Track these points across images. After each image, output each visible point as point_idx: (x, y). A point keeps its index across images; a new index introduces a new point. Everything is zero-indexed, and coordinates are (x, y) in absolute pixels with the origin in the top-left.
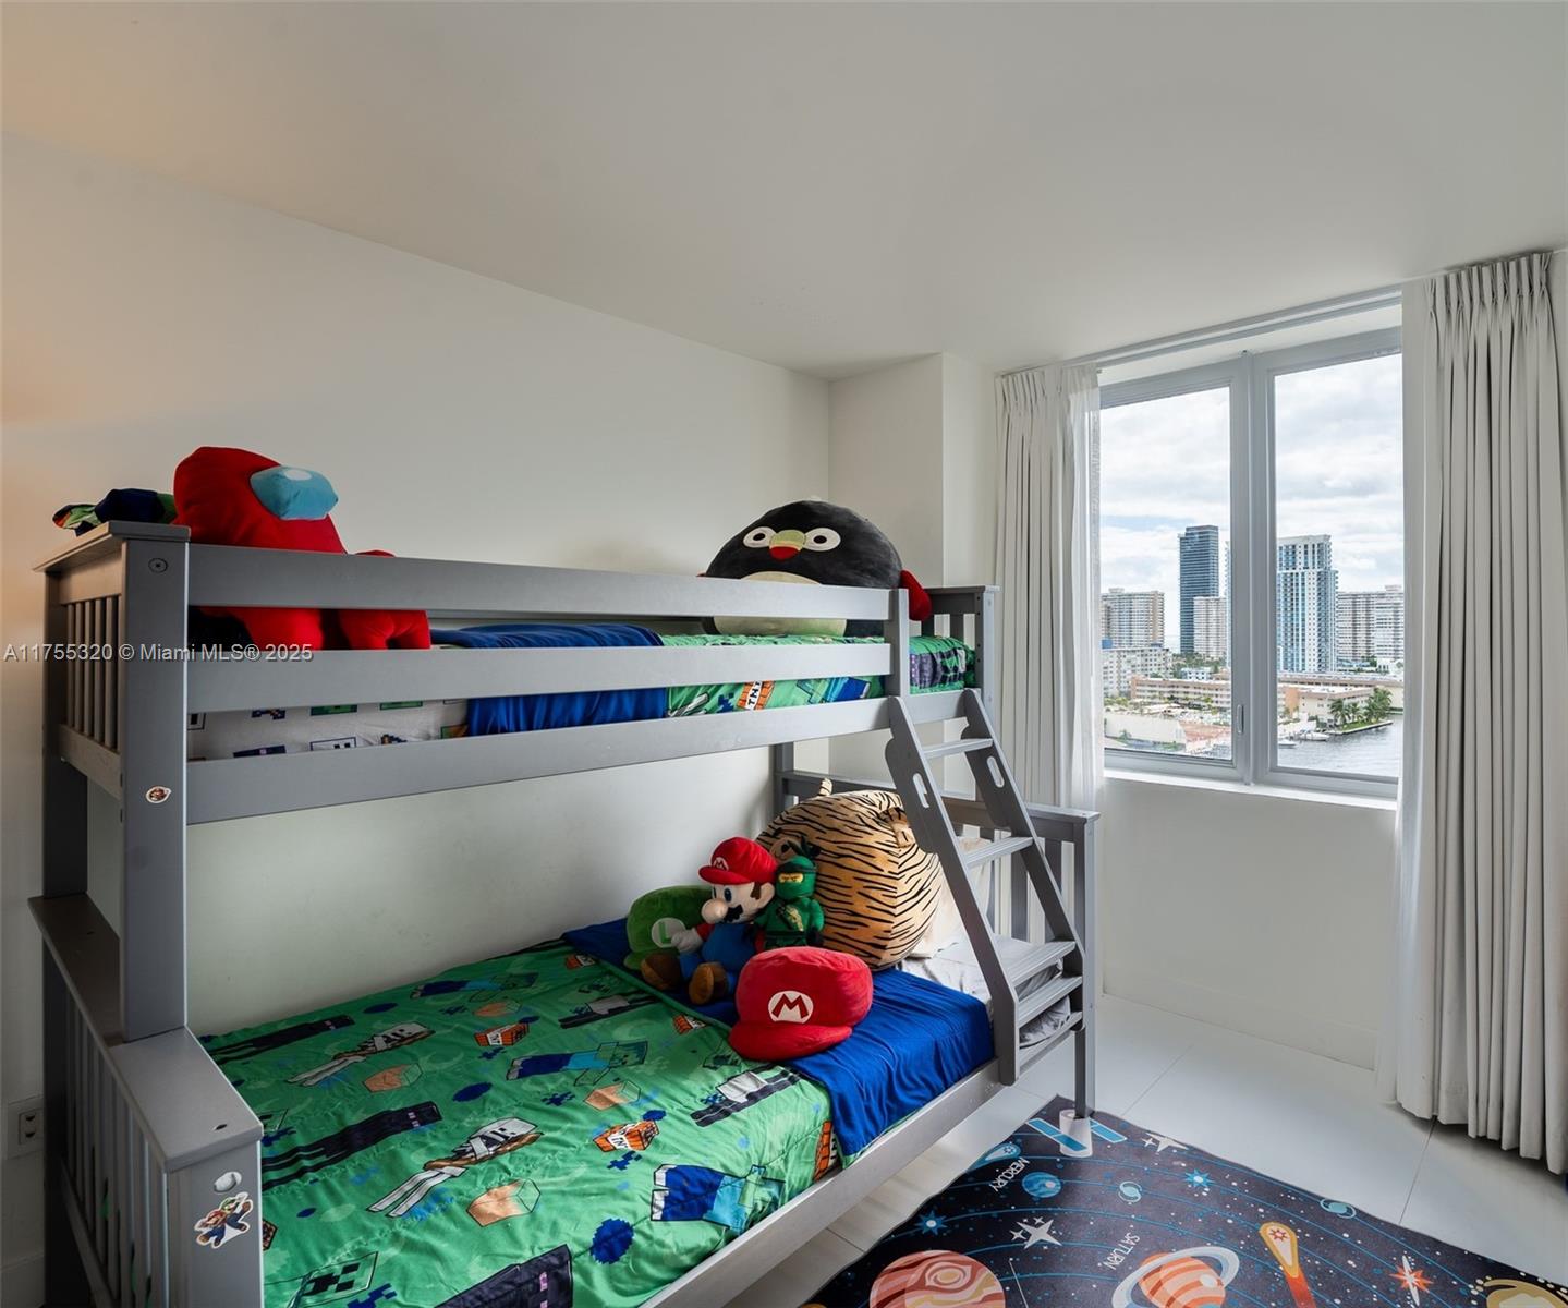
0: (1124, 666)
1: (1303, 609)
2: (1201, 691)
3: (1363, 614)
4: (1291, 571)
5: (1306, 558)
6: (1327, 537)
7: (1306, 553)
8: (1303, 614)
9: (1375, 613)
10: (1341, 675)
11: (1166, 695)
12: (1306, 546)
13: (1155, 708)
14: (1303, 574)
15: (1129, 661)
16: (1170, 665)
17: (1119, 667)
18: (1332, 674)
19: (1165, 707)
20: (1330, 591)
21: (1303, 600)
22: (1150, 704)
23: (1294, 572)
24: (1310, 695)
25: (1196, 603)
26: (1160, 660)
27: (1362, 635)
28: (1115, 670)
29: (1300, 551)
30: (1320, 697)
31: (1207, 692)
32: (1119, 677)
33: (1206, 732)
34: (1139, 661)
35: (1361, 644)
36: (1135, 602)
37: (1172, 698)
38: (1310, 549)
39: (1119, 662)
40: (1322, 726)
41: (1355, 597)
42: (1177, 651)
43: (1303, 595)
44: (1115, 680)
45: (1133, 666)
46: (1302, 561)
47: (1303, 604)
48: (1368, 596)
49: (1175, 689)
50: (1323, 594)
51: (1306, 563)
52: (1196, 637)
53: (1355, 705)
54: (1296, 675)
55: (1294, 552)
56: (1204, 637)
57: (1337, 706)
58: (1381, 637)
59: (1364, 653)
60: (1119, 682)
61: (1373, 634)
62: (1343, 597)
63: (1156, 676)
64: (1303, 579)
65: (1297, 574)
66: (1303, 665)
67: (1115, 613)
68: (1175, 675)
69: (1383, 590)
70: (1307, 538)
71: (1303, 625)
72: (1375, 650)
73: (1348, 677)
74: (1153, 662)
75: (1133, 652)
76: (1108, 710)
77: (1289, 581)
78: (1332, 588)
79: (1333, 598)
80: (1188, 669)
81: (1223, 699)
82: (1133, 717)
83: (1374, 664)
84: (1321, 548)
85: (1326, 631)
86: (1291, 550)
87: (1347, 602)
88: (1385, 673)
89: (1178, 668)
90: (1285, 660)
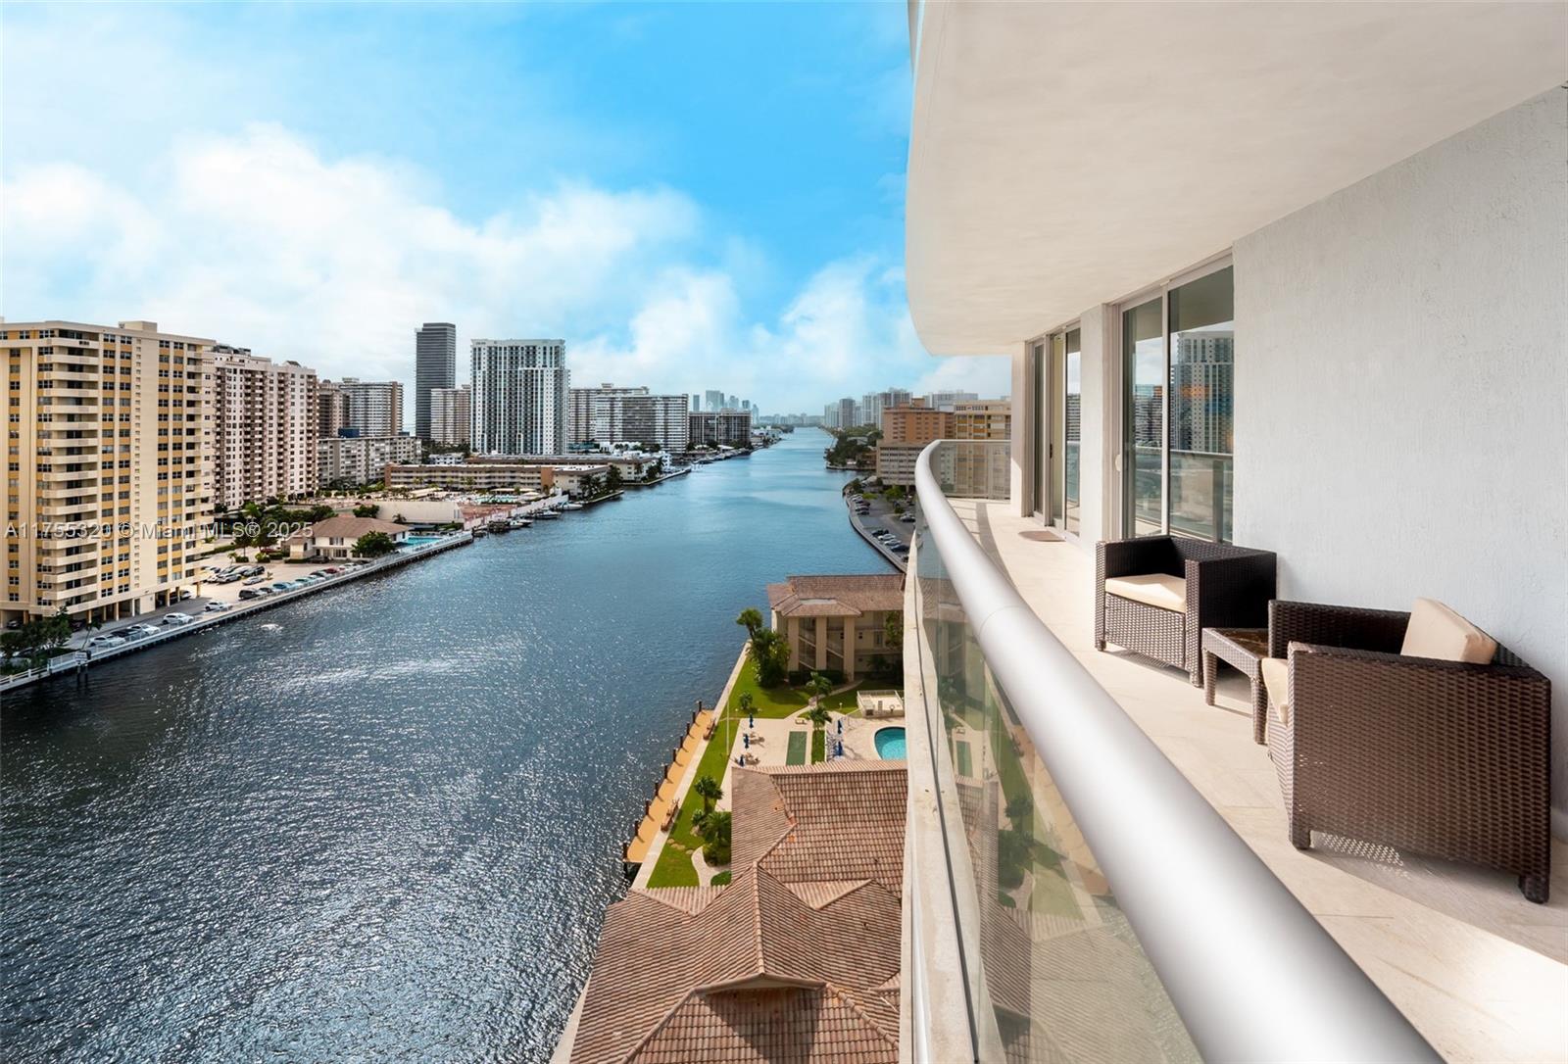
0: (373, 454)
1: (542, 402)
2: (460, 475)
3: (584, 406)
4: (531, 368)
5: (545, 358)
6: (562, 342)
7: (545, 353)
8: (542, 406)
9: (596, 406)
10: (575, 456)
11: (425, 480)
12: (545, 348)
13: (418, 493)
14: (542, 371)
15: (377, 450)
16: (419, 452)
17: (367, 455)
18: (566, 455)
19: (428, 491)
20: (564, 387)
21: (542, 393)
22: (411, 489)
23: (534, 369)
24: (563, 473)
25: (434, 394)
26: (409, 448)
27: (582, 423)
28: (363, 458)
29: (540, 352)
30: (571, 474)
31: (465, 475)
32: (367, 465)
33: (480, 510)
34: (388, 449)
35: (582, 430)
36: (372, 392)
37: (430, 482)
38: (548, 351)
39: (367, 450)
40: (572, 498)
41: (577, 392)
43: (542, 389)
44: (363, 468)
45: (382, 454)
46: (542, 360)
47: (542, 397)
48: (588, 391)
49: (433, 474)
50: (558, 389)
51: (545, 363)
52: (433, 426)
53: (598, 479)
54: (535, 457)
55: (534, 353)
56: (441, 426)
57: (584, 481)
58: (600, 425)
59: (585, 438)
60: (367, 470)
61: (591, 422)
62: (570, 391)
63: (406, 462)
64: (542, 376)
65: (537, 371)
66: (541, 449)
67: (351, 403)
68: (425, 462)
69: (600, 387)
70: (545, 341)
71: (542, 415)
72: (595, 435)
73: (582, 457)
74: (402, 450)
75: (383, 440)
76: (369, 497)
77: (530, 377)
78: (564, 382)
79: (565, 393)
80: (435, 456)
81: (482, 480)
82: (398, 503)
83: (597, 446)
84: (557, 352)
85: (561, 421)
86: (531, 351)
87: (573, 396)
88: (608, 453)
89: (425, 454)
90: (525, 445)
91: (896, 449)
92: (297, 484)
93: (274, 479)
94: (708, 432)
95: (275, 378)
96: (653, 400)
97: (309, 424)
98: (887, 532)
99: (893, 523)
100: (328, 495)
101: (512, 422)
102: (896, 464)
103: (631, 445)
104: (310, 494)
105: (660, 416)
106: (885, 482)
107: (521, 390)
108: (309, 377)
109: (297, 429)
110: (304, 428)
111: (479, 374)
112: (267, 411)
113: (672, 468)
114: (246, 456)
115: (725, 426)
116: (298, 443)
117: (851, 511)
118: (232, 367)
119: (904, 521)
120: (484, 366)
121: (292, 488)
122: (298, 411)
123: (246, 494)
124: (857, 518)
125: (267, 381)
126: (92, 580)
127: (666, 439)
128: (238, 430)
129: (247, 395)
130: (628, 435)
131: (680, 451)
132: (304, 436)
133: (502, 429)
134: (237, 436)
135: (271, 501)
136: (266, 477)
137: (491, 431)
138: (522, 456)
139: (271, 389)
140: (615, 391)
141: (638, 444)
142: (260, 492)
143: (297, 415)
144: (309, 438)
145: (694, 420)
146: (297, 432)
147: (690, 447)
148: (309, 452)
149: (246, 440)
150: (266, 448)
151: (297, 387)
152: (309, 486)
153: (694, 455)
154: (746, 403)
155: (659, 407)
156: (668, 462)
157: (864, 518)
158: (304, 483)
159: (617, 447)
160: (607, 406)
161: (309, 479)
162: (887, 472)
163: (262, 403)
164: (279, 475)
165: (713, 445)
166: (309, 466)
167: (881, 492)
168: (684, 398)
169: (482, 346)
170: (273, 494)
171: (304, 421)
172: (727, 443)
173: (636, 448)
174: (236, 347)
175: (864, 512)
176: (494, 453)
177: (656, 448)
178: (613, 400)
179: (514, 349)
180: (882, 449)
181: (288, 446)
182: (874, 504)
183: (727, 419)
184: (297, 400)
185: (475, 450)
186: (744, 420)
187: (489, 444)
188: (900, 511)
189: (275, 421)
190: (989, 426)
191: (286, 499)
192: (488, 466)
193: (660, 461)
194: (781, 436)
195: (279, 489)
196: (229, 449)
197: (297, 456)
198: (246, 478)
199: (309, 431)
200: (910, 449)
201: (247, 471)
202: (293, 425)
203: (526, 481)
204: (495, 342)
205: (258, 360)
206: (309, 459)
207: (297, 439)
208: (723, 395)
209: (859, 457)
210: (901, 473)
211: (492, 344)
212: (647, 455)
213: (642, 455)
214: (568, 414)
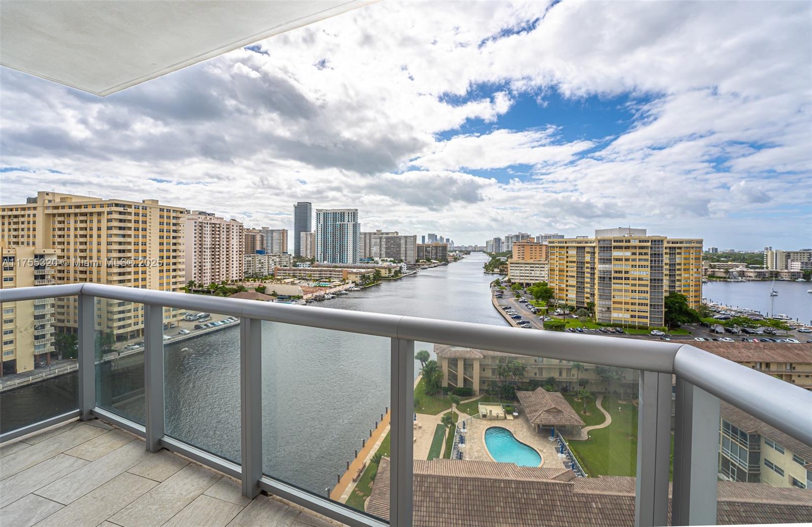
0: (271, 262)
1: (347, 238)
2: (307, 272)
3: (368, 241)
4: (342, 222)
5: (349, 218)
6: (357, 210)
8: (347, 240)
9: (373, 241)
10: (362, 264)
11: (291, 275)
12: (349, 213)
13: (287, 280)
14: (347, 224)
15: (273, 260)
16: (292, 261)
17: (268, 262)
18: (358, 264)
19: (292, 280)
20: (358, 232)
21: (347, 234)
22: (284, 279)
24: (353, 273)
25: (301, 235)
26: (287, 259)
27: (368, 249)
28: (267, 264)
29: (346, 215)
30: (357, 273)
31: (309, 272)
32: (268, 267)
33: (311, 290)
34: (278, 260)
35: (368, 252)
36: (274, 234)
37: (294, 275)
38: (350, 215)
39: (267, 260)
40: (356, 285)
41: (365, 234)
42: (293, 255)
43: (347, 232)
44: (266, 268)
45: (275, 262)
46: (347, 219)
47: (347, 236)
48: (370, 234)
49: (295, 272)
50: (355, 232)
51: (349, 220)
52: (301, 249)
53: (369, 276)
54: (345, 265)
55: (344, 215)
56: (305, 249)
57: (363, 277)
58: (375, 249)
59: (368, 256)
60: (268, 269)
61: (371, 248)
62: (361, 234)
63: (285, 266)
64: (347, 226)
65: (345, 224)
66: (347, 261)
67: (265, 238)
68: (294, 266)
69: (376, 232)
70: (349, 210)
71: (347, 245)
72: (373, 254)
73: (365, 265)
74: (284, 260)
75: (275, 256)
76: (265, 282)
77: (342, 226)
78: (358, 230)
79: (358, 234)
80: (299, 263)
81: (317, 276)
82: (277, 285)
83: (373, 260)
84: (354, 214)
85: (356, 247)
86: (342, 214)
87: (363, 236)
88: (378, 263)
89: (295, 262)
90: (340, 259)
91: (519, 264)
92: (235, 275)
93: (225, 273)
94: (427, 254)
95: (225, 227)
96: (400, 238)
97: (240, 248)
98: (510, 308)
99: (514, 303)
100: (248, 281)
101: (334, 248)
102: (518, 271)
103: (389, 259)
104: (240, 280)
105: (403, 246)
106: (512, 281)
107: (338, 233)
108: (240, 226)
109: (235, 250)
110: (238, 250)
111: (320, 225)
112: (221, 242)
113: (407, 271)
114: (213, 262)
115: (435, 251)
116: (235, 256)
117: (493, 295)
118: (206, 222)
119: (521, 302)
120: (322, 222)
121: (233, 277)
122: (235, 242)
123: (212, 279)
124: (496, 299)
125: (221, 228)
126: (130, 318)
127: (406, 257)
128: (209, 250)
129: (213, 234)
130: (388, 255)
131: (412, 263)
132: (238, 253)
133: (330, 251)
134: (208, 253)
135: (223, 283)
136: (221, 272)
137: (325, 252)
138: (338, 264)
139: (223, 232)
140: (382, 234)
141: (392, 259)
142: (219, 278)
143: (235, 244)
144: (240, 254)
145: (419, 248)
146: (235, 252)
147: (417, 261)
148: (240, 261)
149: (212, 255)
150: (221, 258)
151: (235, 231)
152: (240, 276)
153: (419, 265)
154: (448, 240)
155: (403, 241)
156: (405, 269)
157: (500, 300)
158: (237, 275)
159: (382, 260)
160: (378, 241)
161: (240, 273)
162: (513, 276)
163: (219, 238)
164: (227, 271)
165: (429, 260)
166: (240, 267)
167: (510, 286)
168: (415, 237)
169: (321, 212)
170: (224, 280)
171: (238, 246)
172: (436, 259)
173: (391, 261)
174: (208, 212)
175: (500, 297)
176: (325, 262)
177: (401, 261)
178: (381, 238)
179: (335, 214)
180: (511, 263)
181: (231, 258)
182: (505, 292)
183: (436, 247)
184: (235, 237)
185: (317, 261)
186: (444, 248)
187: (324, 258)
188: (518, 296)
189: (225, 246)
190: (567, 252)
191: (230, 282)
192: (320, 268)
193: (401, 268)
194: (463, 256)
195: (227, 277)
196: (205, 259)
197: (235, 262)
198: (213, 272)
199: (240, 251)
200: (526, 264)
201: (213, 269)
202: (233, 248)
203: (336, 276)
204: (327, 210)
205: (218, 218)
206: (240, 264)
207: (235, 255)
208: (436, 236)
209: (501, 267)
210: (521, 276)
211: (325, 211)
212: (395, 265)
213: (393, 264)
214: (360, 244)
